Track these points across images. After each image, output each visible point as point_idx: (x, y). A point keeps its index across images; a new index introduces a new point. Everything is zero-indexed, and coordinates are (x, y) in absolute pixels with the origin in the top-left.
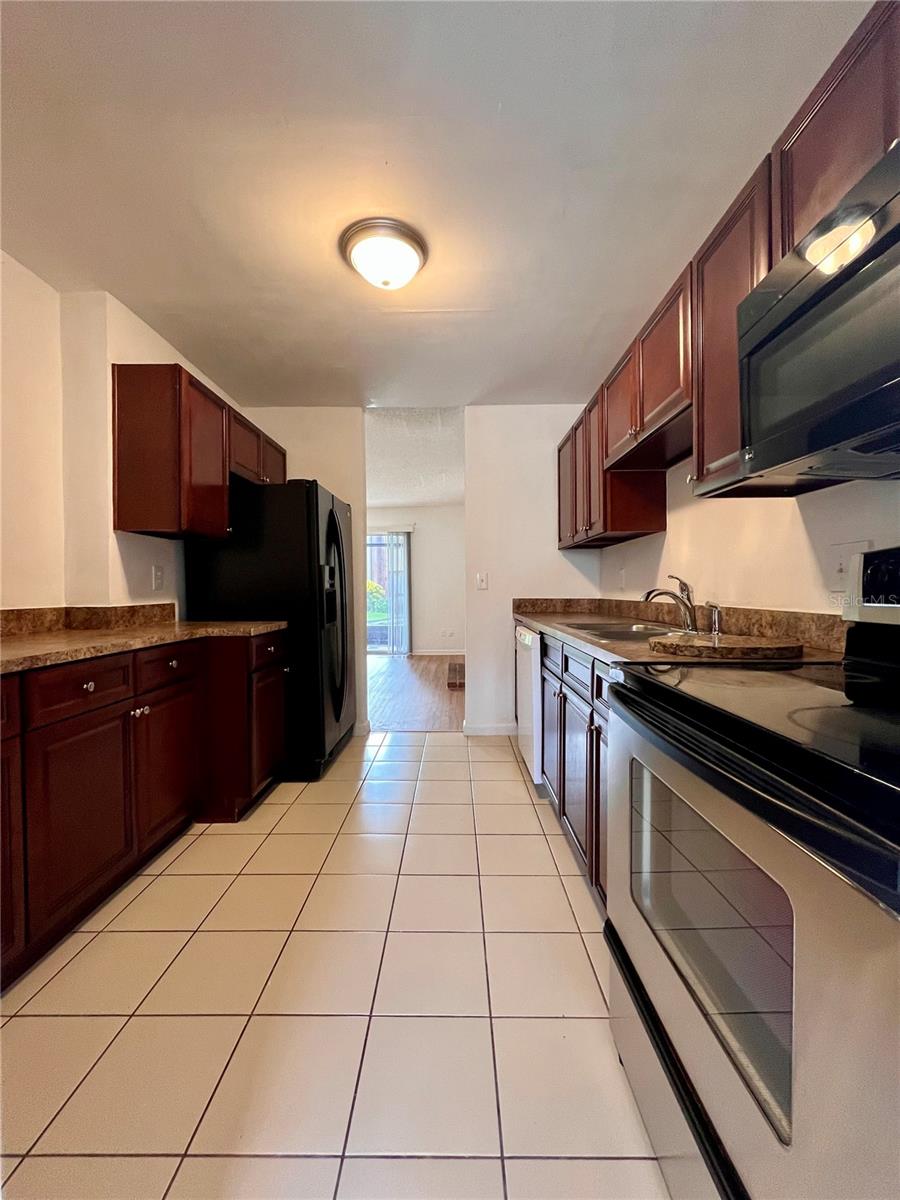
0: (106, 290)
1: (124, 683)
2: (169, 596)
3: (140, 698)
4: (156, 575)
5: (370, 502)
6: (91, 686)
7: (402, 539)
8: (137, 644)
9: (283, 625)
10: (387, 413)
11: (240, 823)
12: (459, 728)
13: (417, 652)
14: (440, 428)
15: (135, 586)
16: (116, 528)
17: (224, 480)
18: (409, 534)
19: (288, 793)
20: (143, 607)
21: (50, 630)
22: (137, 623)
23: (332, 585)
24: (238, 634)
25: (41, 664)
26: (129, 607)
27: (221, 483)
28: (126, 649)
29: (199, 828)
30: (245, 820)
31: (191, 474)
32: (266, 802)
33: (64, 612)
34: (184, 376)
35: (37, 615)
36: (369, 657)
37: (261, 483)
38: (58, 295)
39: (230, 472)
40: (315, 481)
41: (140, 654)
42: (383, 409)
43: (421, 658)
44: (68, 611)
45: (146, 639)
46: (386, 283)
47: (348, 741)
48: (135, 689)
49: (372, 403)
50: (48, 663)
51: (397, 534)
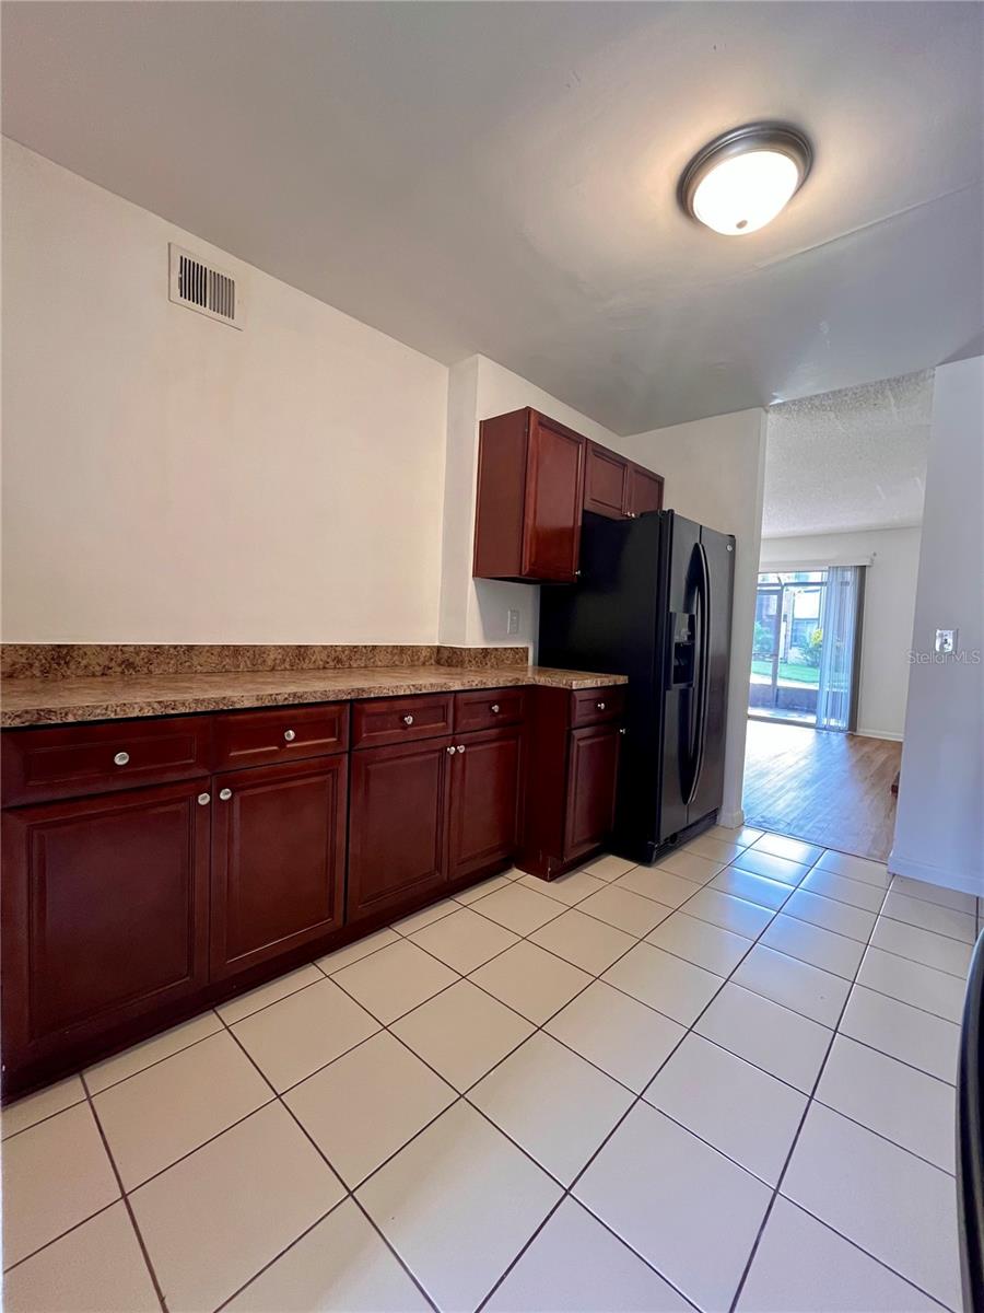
0: (478, 352)
1: (443, 721)
2: (525, 639)
3: (457, 736)
4: (512, 620)
5: (766, 531)
6: (409, 720)
7: (850, 576)
8: (457, 686)
9: (622, 680)
10: (800, 405)
11: (552, 884)
12: (883, 859)
13: (862, 731)
14: (894, 410)
15: (488, 630)
16: (475, 575)
17: (575, 520)
18: (863, 569)
19: (612, 867)
20: (496, 649)
21: (424, 664)
22: (489, 664)
23: (692, 637)
24: (561, 686)
25: (365, 696)
26: (483, 649)
27: (571, 524)
28: (444, 690)
29: (516, 873)
30: (557, 882)
31: (535, 518)
32: (585, 871)
33: (435, 650)
34: (532, 418)
35: (414, 651)
36: (750, 723)
37: (625, 518)
38: (446, 371)
39: (584, 511)
40: (672, 511)
41: (460, 696)
42: (794, 403)
43: (867, 740)
44: (439, 649)
45: (465, 681)
46: (741, 225)
47: (707, 828)
48: (454, 729)
49: (775, 398)
50: (372, 696)
51: (844, 569)
